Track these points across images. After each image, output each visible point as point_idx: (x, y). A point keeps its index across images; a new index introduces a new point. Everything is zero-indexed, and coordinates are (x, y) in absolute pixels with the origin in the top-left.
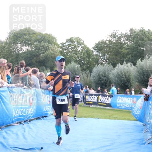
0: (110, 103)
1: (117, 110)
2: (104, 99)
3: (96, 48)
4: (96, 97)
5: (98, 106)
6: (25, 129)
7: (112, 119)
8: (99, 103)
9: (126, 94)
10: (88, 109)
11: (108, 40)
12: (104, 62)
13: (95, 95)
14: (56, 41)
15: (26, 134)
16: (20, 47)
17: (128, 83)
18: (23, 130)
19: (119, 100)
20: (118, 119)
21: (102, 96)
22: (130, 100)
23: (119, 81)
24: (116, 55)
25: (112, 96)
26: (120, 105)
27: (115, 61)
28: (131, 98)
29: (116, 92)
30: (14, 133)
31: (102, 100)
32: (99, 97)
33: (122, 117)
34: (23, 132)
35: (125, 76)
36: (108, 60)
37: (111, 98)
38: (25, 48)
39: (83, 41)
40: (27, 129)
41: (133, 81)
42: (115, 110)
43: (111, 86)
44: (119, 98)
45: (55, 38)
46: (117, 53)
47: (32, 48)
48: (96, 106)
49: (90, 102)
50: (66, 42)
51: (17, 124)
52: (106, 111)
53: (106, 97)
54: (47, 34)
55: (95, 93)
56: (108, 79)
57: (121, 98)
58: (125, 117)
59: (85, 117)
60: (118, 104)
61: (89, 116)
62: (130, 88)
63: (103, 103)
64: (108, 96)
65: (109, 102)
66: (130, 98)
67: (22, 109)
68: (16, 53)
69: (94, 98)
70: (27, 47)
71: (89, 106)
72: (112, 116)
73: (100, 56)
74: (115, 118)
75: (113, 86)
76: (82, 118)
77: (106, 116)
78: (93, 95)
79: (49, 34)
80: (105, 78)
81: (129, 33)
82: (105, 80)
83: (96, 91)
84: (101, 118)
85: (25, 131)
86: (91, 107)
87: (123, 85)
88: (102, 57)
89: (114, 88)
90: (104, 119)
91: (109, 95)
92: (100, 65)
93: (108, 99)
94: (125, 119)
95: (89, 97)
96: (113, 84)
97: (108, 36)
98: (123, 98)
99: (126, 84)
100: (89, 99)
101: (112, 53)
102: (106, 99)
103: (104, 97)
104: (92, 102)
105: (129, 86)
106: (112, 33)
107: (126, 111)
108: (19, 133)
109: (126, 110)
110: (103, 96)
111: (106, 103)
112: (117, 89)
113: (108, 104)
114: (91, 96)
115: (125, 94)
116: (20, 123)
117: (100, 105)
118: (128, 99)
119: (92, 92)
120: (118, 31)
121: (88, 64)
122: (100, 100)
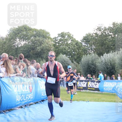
0: (98, 88)
1: (104, 94)
2: (93, 84)
3: (84, 41)
4: (86, 83)
5: (88, 91)
6: (25, 112)
7: (100, 102)
8: (88, 88)
9: (113, 79)
10: (79, 93)
11: (95, 33)
12: (91, 53)
13: (85, 81)
14: (49, 35)
15: (27, 117)
16: (19, 42)
17: (113, 70)
18: (24, 113)
19: (105, 85)
20: (105, 102)
21: (90, 82)
22: (114, 84)
23: (106, 68)
24: (102, 46)
25: (100, 82)
26: (106, 89)
27: (101, 51)
28: (116, 83)
29: (103, 78)
30: (16, 116)
31: (91, 85)
32: (89, 82)
33: (109, 100)
34: (24, 115)
35: (111, 64)
36: (95, 50)
37: (98, 83)
38: (23, 43)
39: (73, 35)
40: (28, 113)
41: (117, 68)
42: (103, 93)
43: (99, 73)
44: (105, 83)
45: (48, 33)
46: (103, 44)
47: (29, 43)
48: (86, 90)
49: (81, 87)
50: (58, 36)
51: (19, 108)
52: (95, 95)
53: (94, 83)
54: (42, 30)
55: (85, 80)
56: (96, 67)
57: (107, 83)
58: (111, 99)
59: (77, 100)
60: (104, 88)
61: (80, 99)
62: (115, 74)
63: (92, 88)
64: (96, 82)
65: (97, 86)
66: (114, 83)
67: (23, 95)
68: (15, 47)
69: (84, 83)
70: (25, 42)
71: (80, 90)
72: (100, 98)
73: (88, 47)
74: (103, 100)
75: (100, 73)
76: (75, 101)
77: (95, 99)
78: (83, 82)
79: (44, 30)
80: (93, 66)
81: (112, 26)
82: (93, 68)
83: (86, 78)
84: (91, 101)
85: (25, 114)
86: (82, 92)
87: (109, 72)
88: (90, 48)
89: (101, 75)
90: (94, 101)
91: (97, 80)
92: (88, 55)
93: (96, 84)
94: (112, 101)
95: (80, 83)
96: (100, 71)
97: (94, 30)
98: (108, 83)
99: (112, 71)
100: (80, 85)
101: (98, 44)
102: (94, 84)
103: (92, 83)
104: (82, 87)
105: (114, 73)
106: (98, 27)
107: (112, 95)
108: (21, 116)
109: (113, 93)
110: (92, 81)
111: (95, 87)
112: (104, 76)
113: (97, 88)
114: (81, 82)
115: (111, 80)
116: (21, 107)
117: (89, 90)
118: (113, 84)
119: (82, 78)
120: (103, 25)
121: (78, 54)
122: (90, 85)
